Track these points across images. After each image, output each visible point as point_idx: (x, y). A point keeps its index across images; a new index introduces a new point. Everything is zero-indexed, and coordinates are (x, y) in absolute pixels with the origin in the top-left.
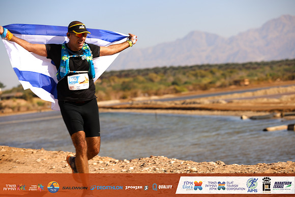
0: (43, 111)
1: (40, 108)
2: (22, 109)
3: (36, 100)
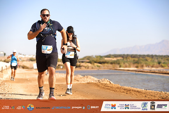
1: (98, 68)
2: (90, 68)
3: (96, 64)
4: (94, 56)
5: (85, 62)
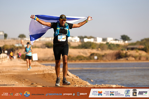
2: (142, 59)
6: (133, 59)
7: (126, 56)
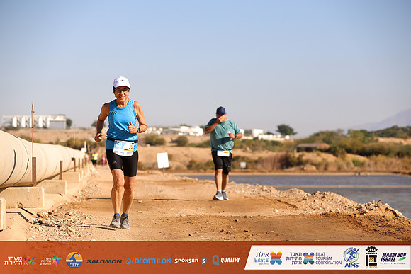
0: (362, 174)
1: (356, 168)
2: (330, 168)
3: (350, 157)
4: (345, 133)
5: (316, 149)
6: (314, 168)
7: (300, 163)
